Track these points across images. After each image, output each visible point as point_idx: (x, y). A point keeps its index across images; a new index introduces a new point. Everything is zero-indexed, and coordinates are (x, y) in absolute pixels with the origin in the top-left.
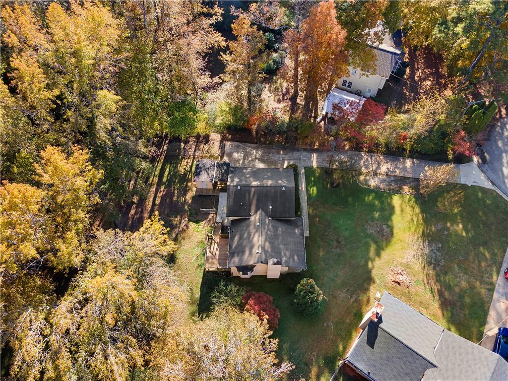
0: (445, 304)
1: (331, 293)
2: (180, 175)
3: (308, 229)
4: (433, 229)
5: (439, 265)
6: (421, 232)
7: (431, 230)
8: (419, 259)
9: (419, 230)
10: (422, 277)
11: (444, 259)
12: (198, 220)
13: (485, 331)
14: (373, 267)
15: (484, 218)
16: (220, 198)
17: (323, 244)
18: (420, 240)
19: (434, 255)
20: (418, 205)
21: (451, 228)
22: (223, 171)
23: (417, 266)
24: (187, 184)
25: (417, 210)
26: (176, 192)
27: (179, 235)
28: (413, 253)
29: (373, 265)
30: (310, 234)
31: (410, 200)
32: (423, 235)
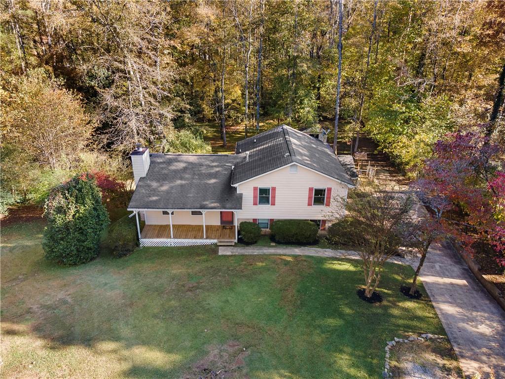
30: (224, 256)
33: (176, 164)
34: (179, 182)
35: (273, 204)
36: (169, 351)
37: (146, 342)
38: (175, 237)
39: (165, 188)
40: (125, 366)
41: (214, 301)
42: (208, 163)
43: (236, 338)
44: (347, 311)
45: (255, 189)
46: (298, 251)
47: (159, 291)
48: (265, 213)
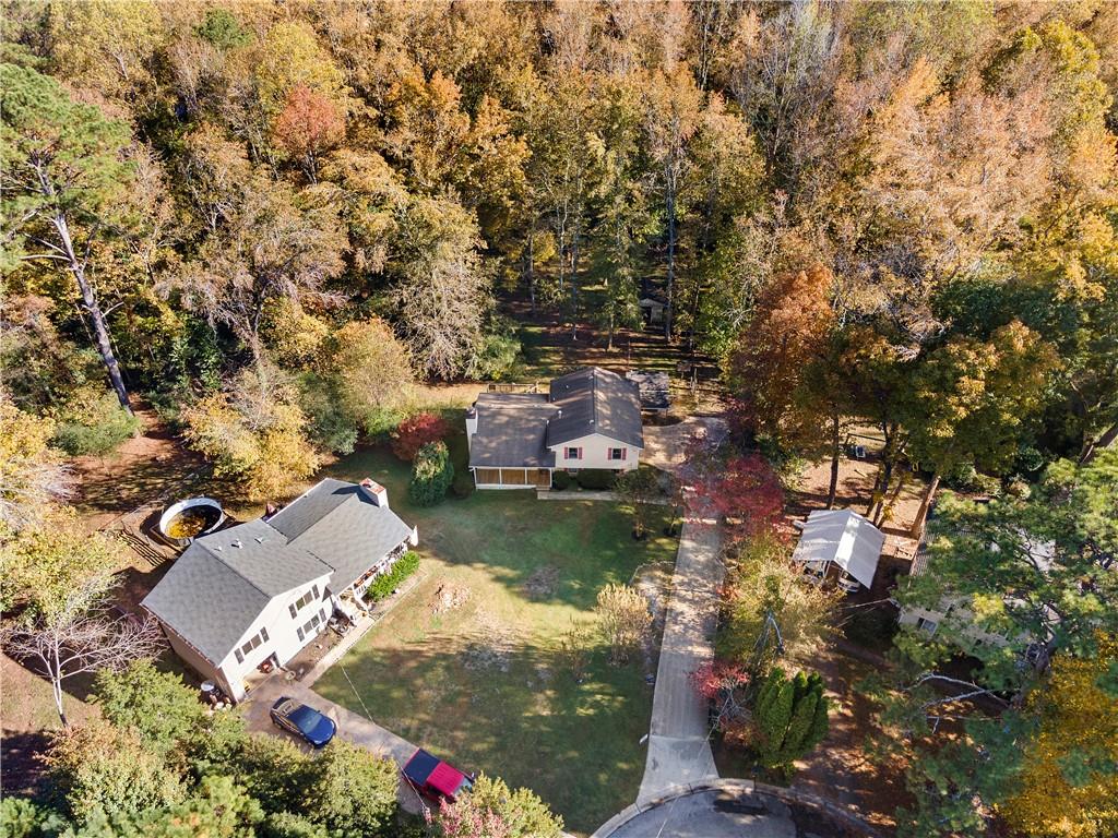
0: (396, 658)
4: (541, 666)
5: (466, 660)
6: (534, 644)
7: (537, 661)
8: (481, 633)
9: (538, 643)
10: (446, 631)
11: (476, 670)
13: (338, 706)
14: (475, 569)
15: (559, 756)
18: (518, 640)
19: (486, 656)
21: (540, 697)
23: (468, 629)
25: (584, 645)
28: (494, 627)
29: (479, 569)
30: (542, 500)
32: (529, 647)
33: (500, 417)
34: (504, 438)
35: (580, 458)
36: (514, 569)
37: (501, 564)
38: (503, 483)
39: (493, 445)
40: (493, 576)
41: (537, 539)
42: (526, 416)
43: (552, 562)
44: (621, 546)
45: (566, 449)
46: (598, 496)
47: (500, 530)
48: (574, 464)
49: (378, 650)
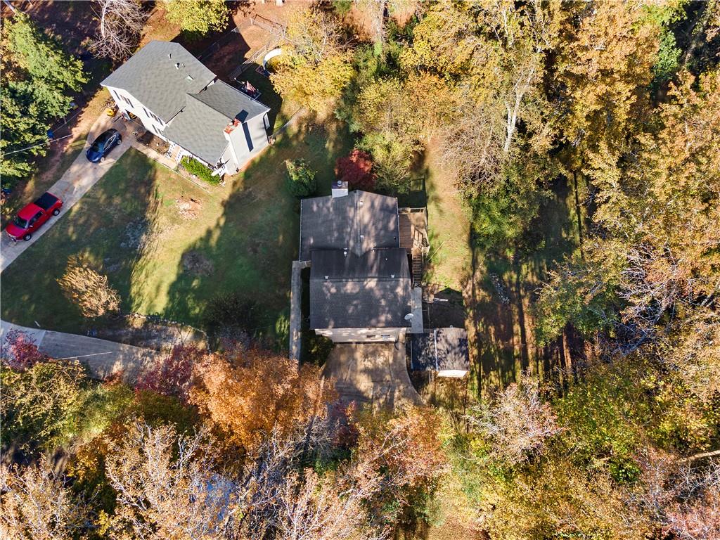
1: (273, 199)
2: (495, 369)
3: (293, 270)
5: (135, 222)
6: (141, 260)
8: (157, 229)
9: (142, 263)
11: (125, 228)
12: (447, 293)
13: (114, 163)
16: (422, 323)
17: (276, 251)
18: (147, 251)
19: (136, 233)
20: (131, 296)
22: (423, 353)
23: (162, 220)
24: (479, 352)
25: (134, 289)
26: (493, 340)
27: (471, 273)
28: (161, 236)
30: (291, 266)
31: (139, 305)
32: (139, 257)
49: (155, 172)
